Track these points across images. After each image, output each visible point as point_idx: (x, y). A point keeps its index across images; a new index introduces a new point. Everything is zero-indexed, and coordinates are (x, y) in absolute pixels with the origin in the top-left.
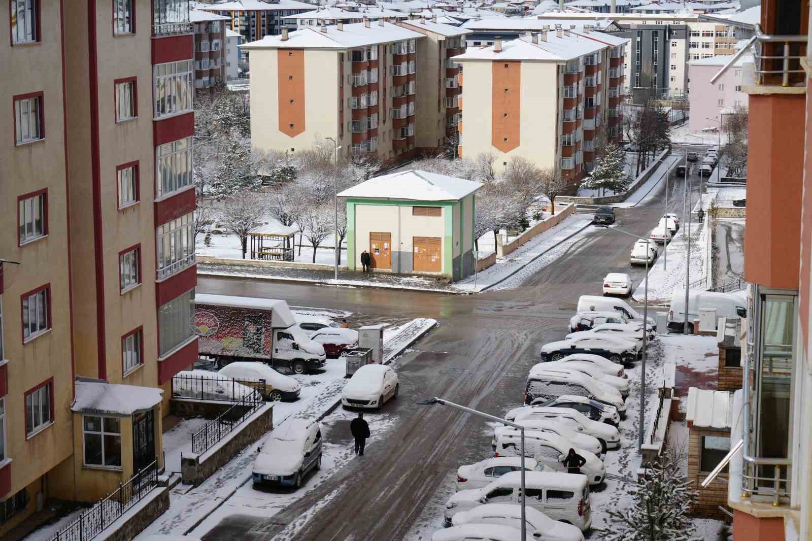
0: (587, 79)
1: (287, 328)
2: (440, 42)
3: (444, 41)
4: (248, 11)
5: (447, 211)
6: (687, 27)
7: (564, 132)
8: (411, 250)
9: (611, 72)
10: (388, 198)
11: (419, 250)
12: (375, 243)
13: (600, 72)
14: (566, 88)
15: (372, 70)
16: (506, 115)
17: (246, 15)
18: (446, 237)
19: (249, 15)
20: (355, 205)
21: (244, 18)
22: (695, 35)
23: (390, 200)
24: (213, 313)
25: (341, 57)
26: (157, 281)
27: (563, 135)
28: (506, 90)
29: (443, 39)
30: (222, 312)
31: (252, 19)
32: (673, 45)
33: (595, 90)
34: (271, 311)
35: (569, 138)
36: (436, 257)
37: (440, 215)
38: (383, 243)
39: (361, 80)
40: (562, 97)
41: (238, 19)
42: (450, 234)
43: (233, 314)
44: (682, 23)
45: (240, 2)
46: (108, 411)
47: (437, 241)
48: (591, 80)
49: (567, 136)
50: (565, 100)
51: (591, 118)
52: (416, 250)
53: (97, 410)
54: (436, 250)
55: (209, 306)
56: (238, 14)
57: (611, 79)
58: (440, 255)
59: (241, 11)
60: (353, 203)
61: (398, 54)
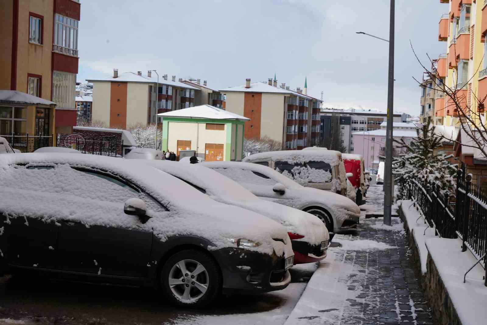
0: (300, 115)
1: (131, 146)
2: (209, 94)
3: (212, 94)
4: (86, 102)
5: (228, 127)
6: (350, 117)
7: (287, 140)
8: (204, 153)
9: (313, 116)
10: (191, 117)
11: (209, 152)
12: (180, 148)
13: (307, 113)
14: (289, 113)
15: (169, 101)
16: (252, 126)
17: (85, 104)
18: (227, 144)
19: (86, 104)
20: (168, 122)
21: (83, 106)
22: (355, 123)
23: (193, 118)
24: (81, 135)
25: (151, 88)
26: (53, 51)
27: (287, 142)
28: (253, 111)
29: (211, 92)
30: (87, 134)
31: (88, 107)
32: (342, 128)
33: (304, 122)
34: (121, 134)
35: (290, 144)
36: (220, 157)
37: (223, 129)
38: (186, 147)
39: (162, 106)
40: (286, 118)
41: (80, 107)
42: (230, 142)
43: (96, 136)
44: (348, 115)
45: (81, 97)
46: (18, 102)
47: (221, 146)
48: (302, 115)
49: (288, 143)
50: (288, 120)
51: (302, 139)
52: (207, 153)
53: (10, 101)
54: (220, 152)
55: (78, 130)
56: (80, 104)
57: (313, 121)
58: (222, 155)
59: (81, 102)
60: (167, 121)
61: (184, 97)
